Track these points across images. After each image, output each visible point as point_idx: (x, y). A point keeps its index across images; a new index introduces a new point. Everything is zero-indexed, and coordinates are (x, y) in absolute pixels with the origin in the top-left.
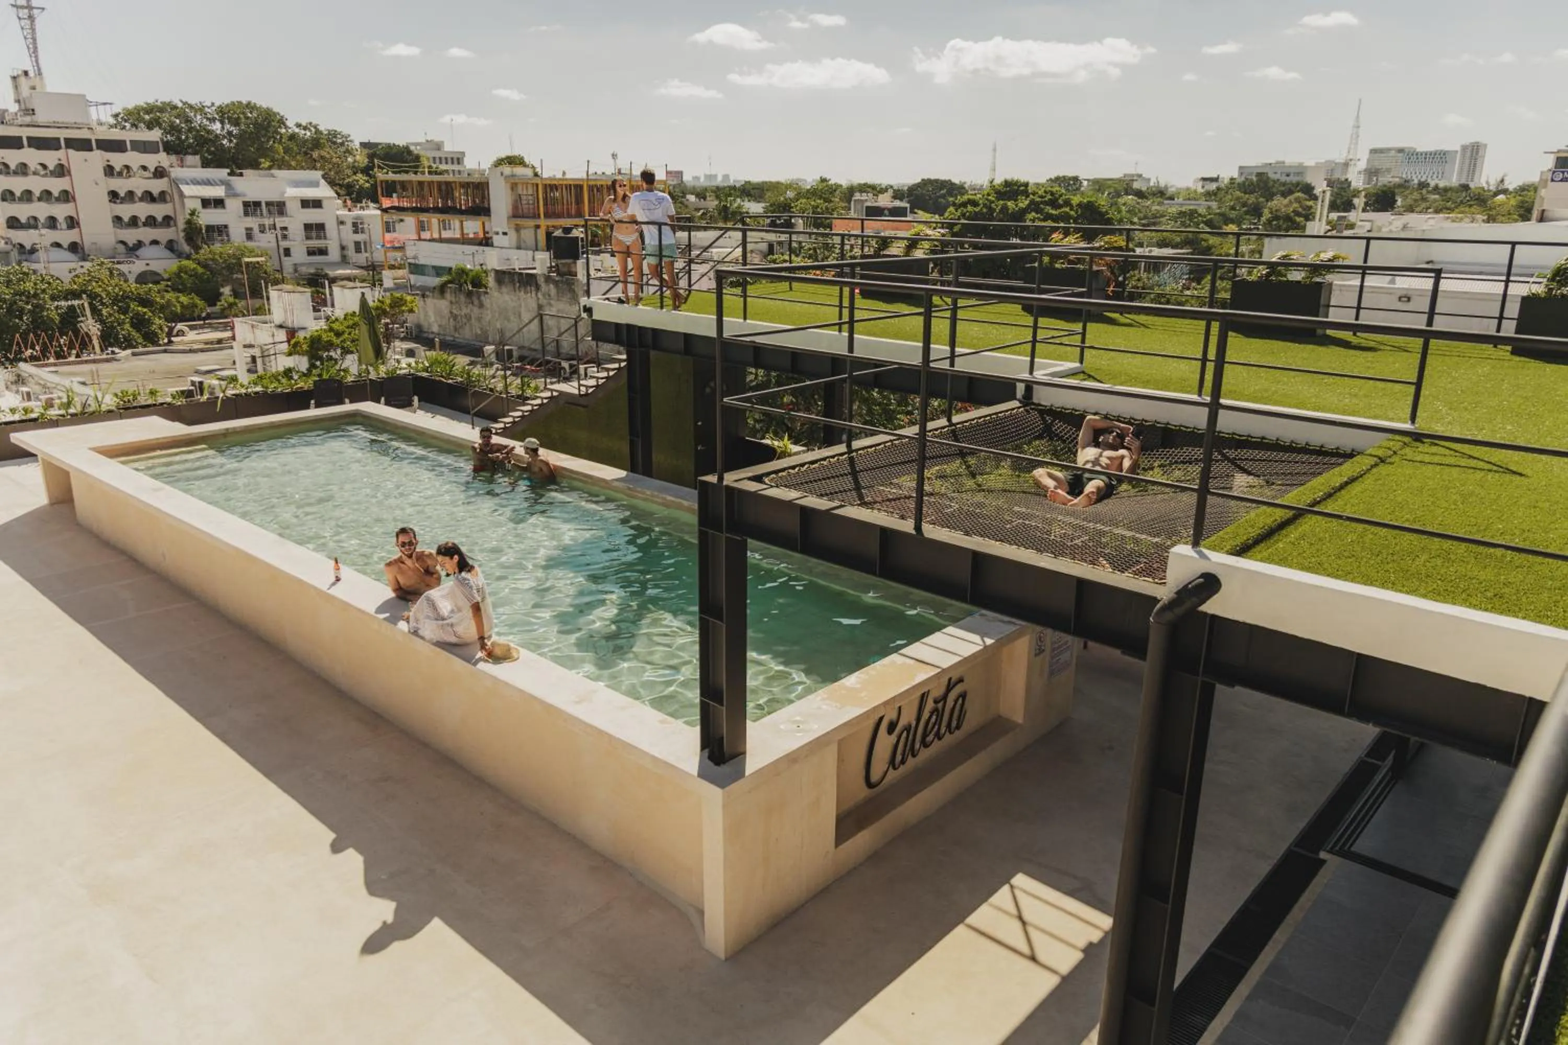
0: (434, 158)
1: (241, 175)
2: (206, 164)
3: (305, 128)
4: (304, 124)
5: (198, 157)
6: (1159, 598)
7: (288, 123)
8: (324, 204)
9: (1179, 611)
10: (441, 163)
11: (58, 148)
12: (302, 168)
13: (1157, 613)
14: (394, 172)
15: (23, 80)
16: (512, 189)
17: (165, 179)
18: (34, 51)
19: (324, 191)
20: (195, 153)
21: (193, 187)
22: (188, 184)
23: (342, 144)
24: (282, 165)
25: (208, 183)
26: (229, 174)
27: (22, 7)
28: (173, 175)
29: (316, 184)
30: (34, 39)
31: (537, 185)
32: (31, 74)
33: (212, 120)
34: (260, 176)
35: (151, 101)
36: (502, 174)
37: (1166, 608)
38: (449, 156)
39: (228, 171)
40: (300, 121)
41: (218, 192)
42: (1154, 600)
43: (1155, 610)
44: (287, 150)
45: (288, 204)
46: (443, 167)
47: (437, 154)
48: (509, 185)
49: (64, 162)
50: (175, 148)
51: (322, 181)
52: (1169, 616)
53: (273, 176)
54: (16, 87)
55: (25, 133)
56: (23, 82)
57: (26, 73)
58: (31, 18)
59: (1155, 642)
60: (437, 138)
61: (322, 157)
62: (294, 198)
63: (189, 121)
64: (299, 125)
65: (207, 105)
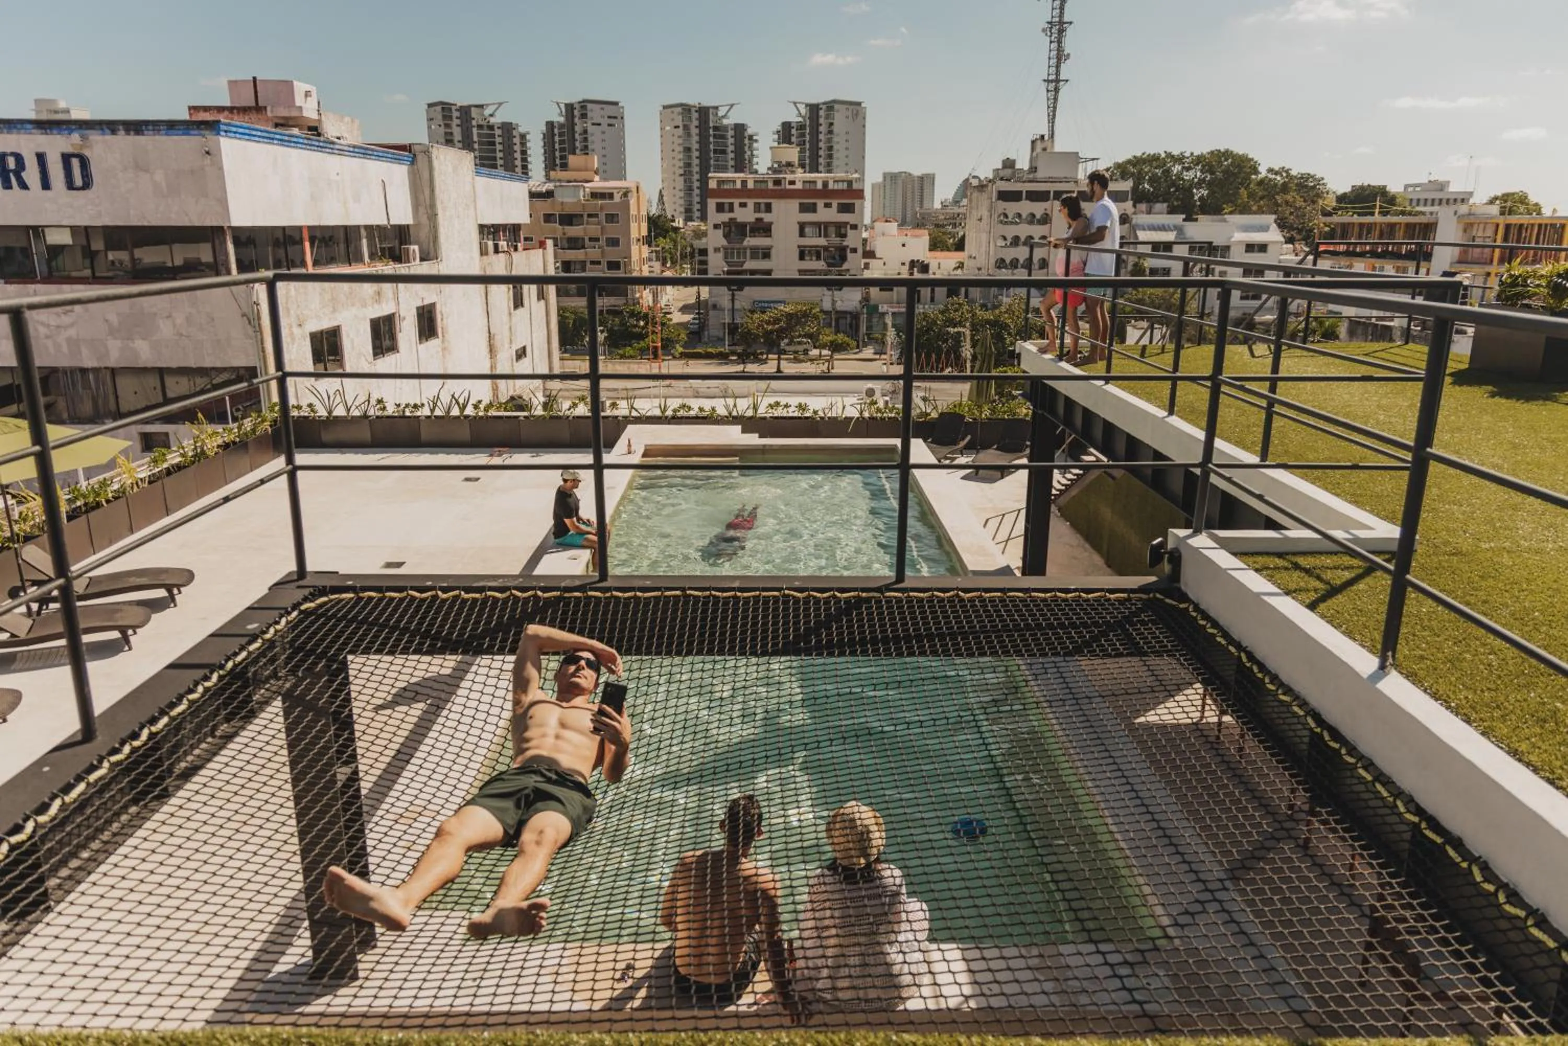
0: (1411, 200)
1: (1196, 220)
2: (1172, 211)
3: (1276, 173)
4: (1277, 168)
5: (1165, 205)
7: (1260, 169)
8: (1269, 248)
10: (1418, 205)
11: (1047, 200)
12: (1263, 213)
14: (1359, 214)
15: (1039, 142)
16: (1465, 231)
18: (1052, 119)
19: (1274, 235)
20: (1164, 201)
21: (1148, 232)
22: (1144, 229)
23: (1314, 187)
24: (1244, 210)
25: (1162, 228)
26: (1184, 220)
27: (1052, 81)
29: (1264, 229)
30: (1055, 107)
32: (1046, 138)
33: (1188, 169)
34: (1213, 221)
39: (1184, 216)
40: (1272, 166)
41: (1170, 236)
44: (1251, 195)
45: (1232, 249)
46: (1420, 208)
48: (1461, 227)
49: (1049, 212)
51: (1274, 226)
53: (1225, 221)
54: (1033, 149)
55: (1025, 187)
56: (1039, 146)
57: (1042, 137)
58: (1057, 90)
60: (1441, 178)
61: (1287, 203)
62: (1240, 242)
63: (1167, 172)
64: (1270, 170)
65: (1187, 154)
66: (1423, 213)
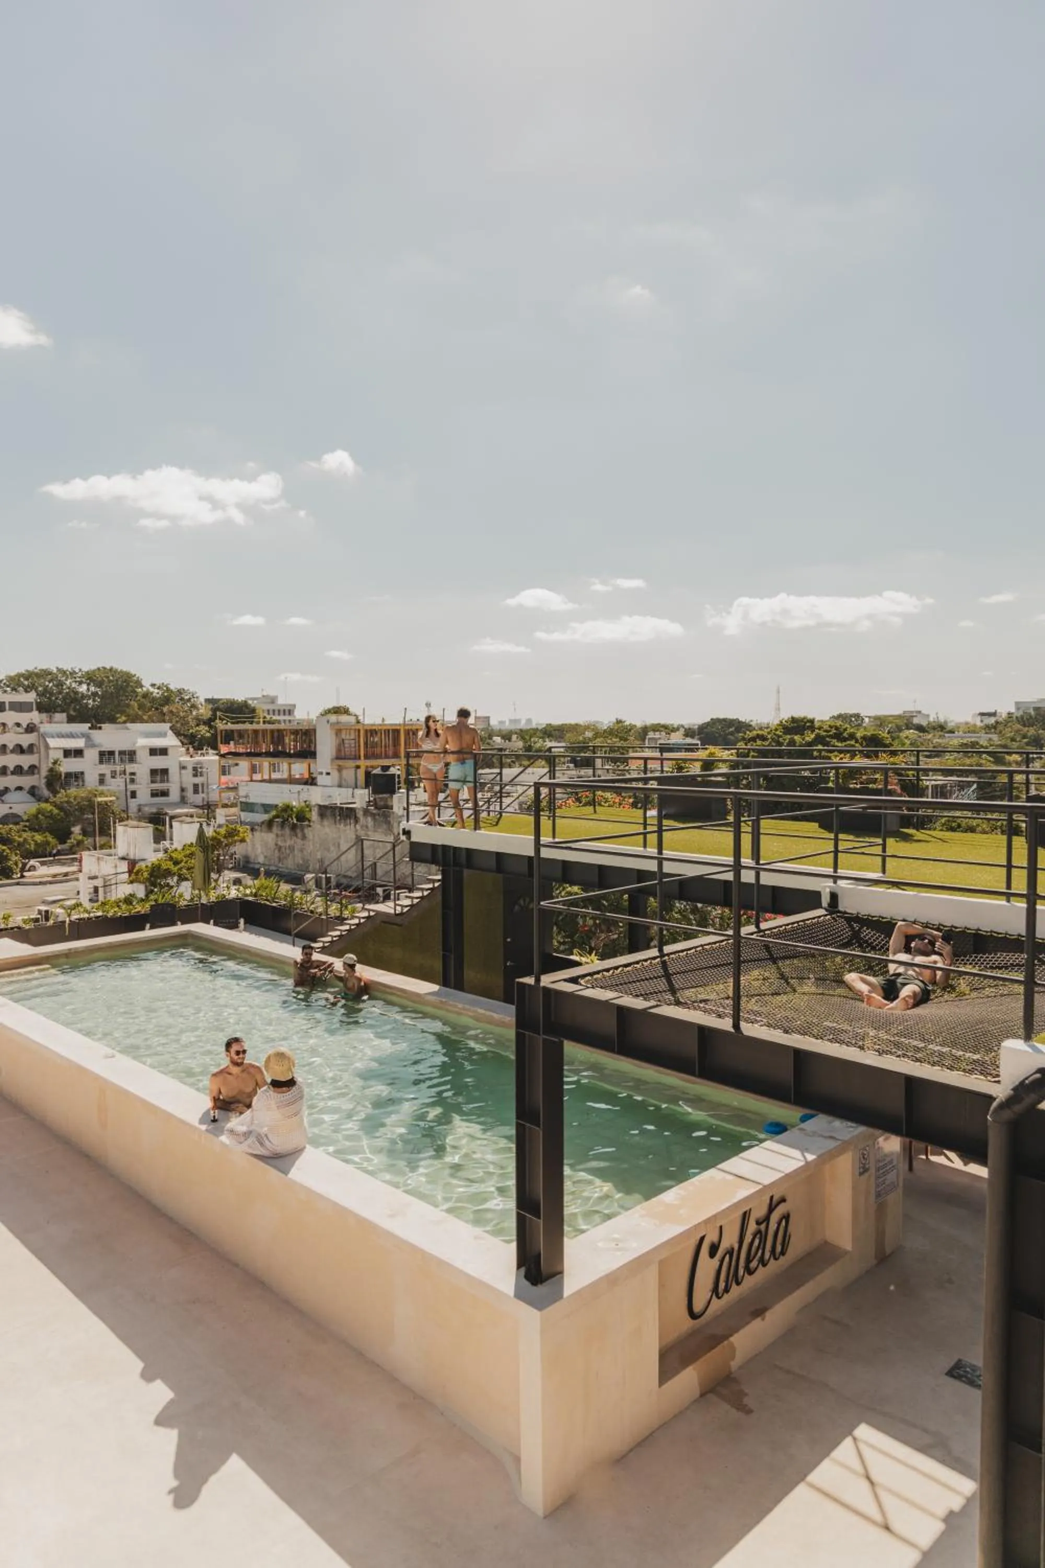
0: (268, 711)
1: (100, 728)
2: (71, 720)
3: (158, 688)
4: (157, 684)
5: (64, 715)
6: (995, 1096)
7: (143, 683)
8: (170, 751)
9: (1018, 1108)
10: (274, 714)
12: (153, 722)
13: (996, 1110)
14: (233, 723)
16: (337, 734)
17: (35, 734)
19: (171, 741)
20: (63, 711)
21: (58, 739)
22: (53, 737)
23: (189, 700)
24: (135, 719)
25: (71, 736)
26: (90, 728)
28: (42, 730)
29: (163, 735)
31: (359, 731)
33: (81, 683)
34: (117, 729)
35: (31, 668)
36: (328, 722)
37: (1002, 1106)
38: (282, 709)
39: (89, 725)
40: (154, 682)
41: (79, 743)
42: (990, 1098)
43: (992, 1108)
44: (141, 707)
45: (138, 753)
46: (275, 718)
47: (271, 707)
48: (334, 732)
50: (46, 707)
51: (170, 733)
52: (1007, 1114)
53: (127, 729)
59: (995, 1143)
60: (272, 693)
61: (171, 712)
62: (144, 747)
63: (61, 684)
64: (153, 685)
65: (77, 670)
66: (279, 722)
